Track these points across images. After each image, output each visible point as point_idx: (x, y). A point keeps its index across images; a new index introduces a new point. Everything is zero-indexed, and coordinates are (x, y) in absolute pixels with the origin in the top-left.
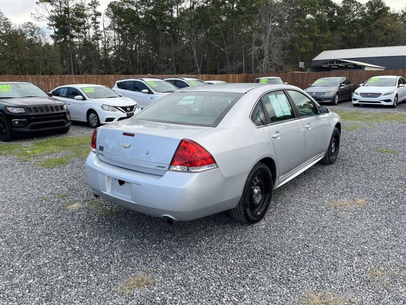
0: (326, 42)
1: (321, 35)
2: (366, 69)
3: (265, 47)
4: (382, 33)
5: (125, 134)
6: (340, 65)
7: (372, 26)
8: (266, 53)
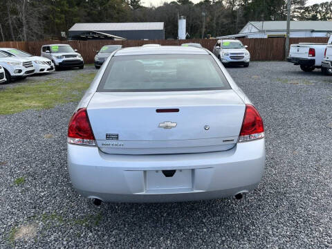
0: (76, 16)
1: (70, 9)
2: (115, 39)
3: (22, 16)
4: (115, 12)
6: (95, 36)
7: (107, 5)
8: (24, 22)
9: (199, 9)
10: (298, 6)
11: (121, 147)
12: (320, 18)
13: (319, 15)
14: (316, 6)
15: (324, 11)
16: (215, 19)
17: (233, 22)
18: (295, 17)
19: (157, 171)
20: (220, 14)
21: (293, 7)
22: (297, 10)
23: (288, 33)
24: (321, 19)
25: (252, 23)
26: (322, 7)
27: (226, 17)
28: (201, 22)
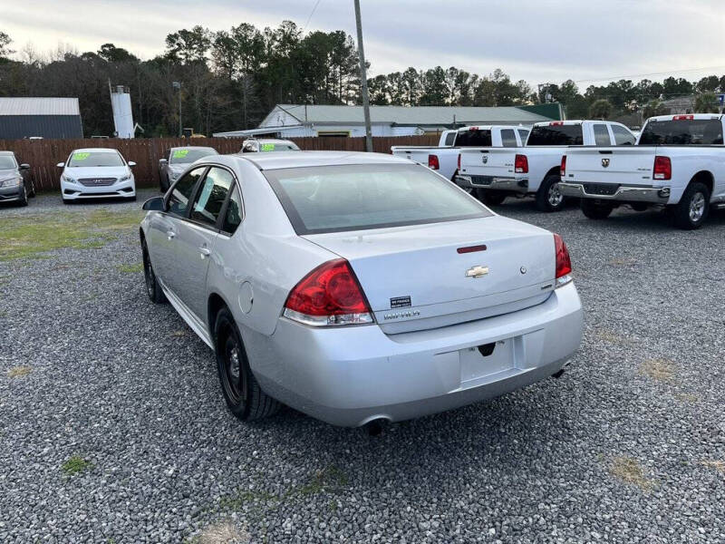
5: (461, 251)
9: (157, 72)
10: (353, 79)
11: (417, 317)
12: (390, 101)
13: (388, 96)
14: (380, 78)
15: (395, 88)
16: (197, 95)
17: (236, 105)
18: (348, 98)
19: (472, 349)
20: (206, 85)
21: (345, 80)
22: (351, 85)
23: (368, 129)
24: (393, 103)
25: (284, 107)
26: (392, 82)
27: (220, 92)
28: (166, 100)
